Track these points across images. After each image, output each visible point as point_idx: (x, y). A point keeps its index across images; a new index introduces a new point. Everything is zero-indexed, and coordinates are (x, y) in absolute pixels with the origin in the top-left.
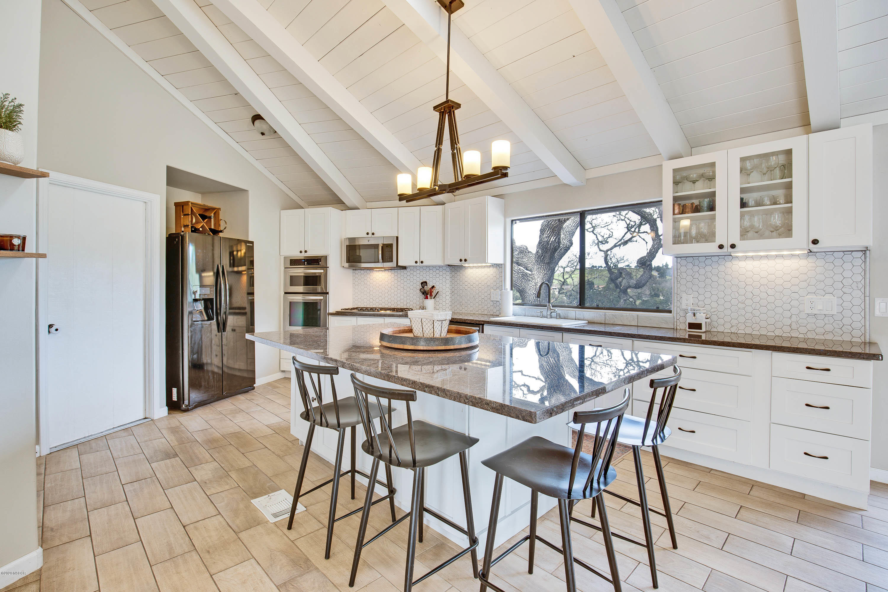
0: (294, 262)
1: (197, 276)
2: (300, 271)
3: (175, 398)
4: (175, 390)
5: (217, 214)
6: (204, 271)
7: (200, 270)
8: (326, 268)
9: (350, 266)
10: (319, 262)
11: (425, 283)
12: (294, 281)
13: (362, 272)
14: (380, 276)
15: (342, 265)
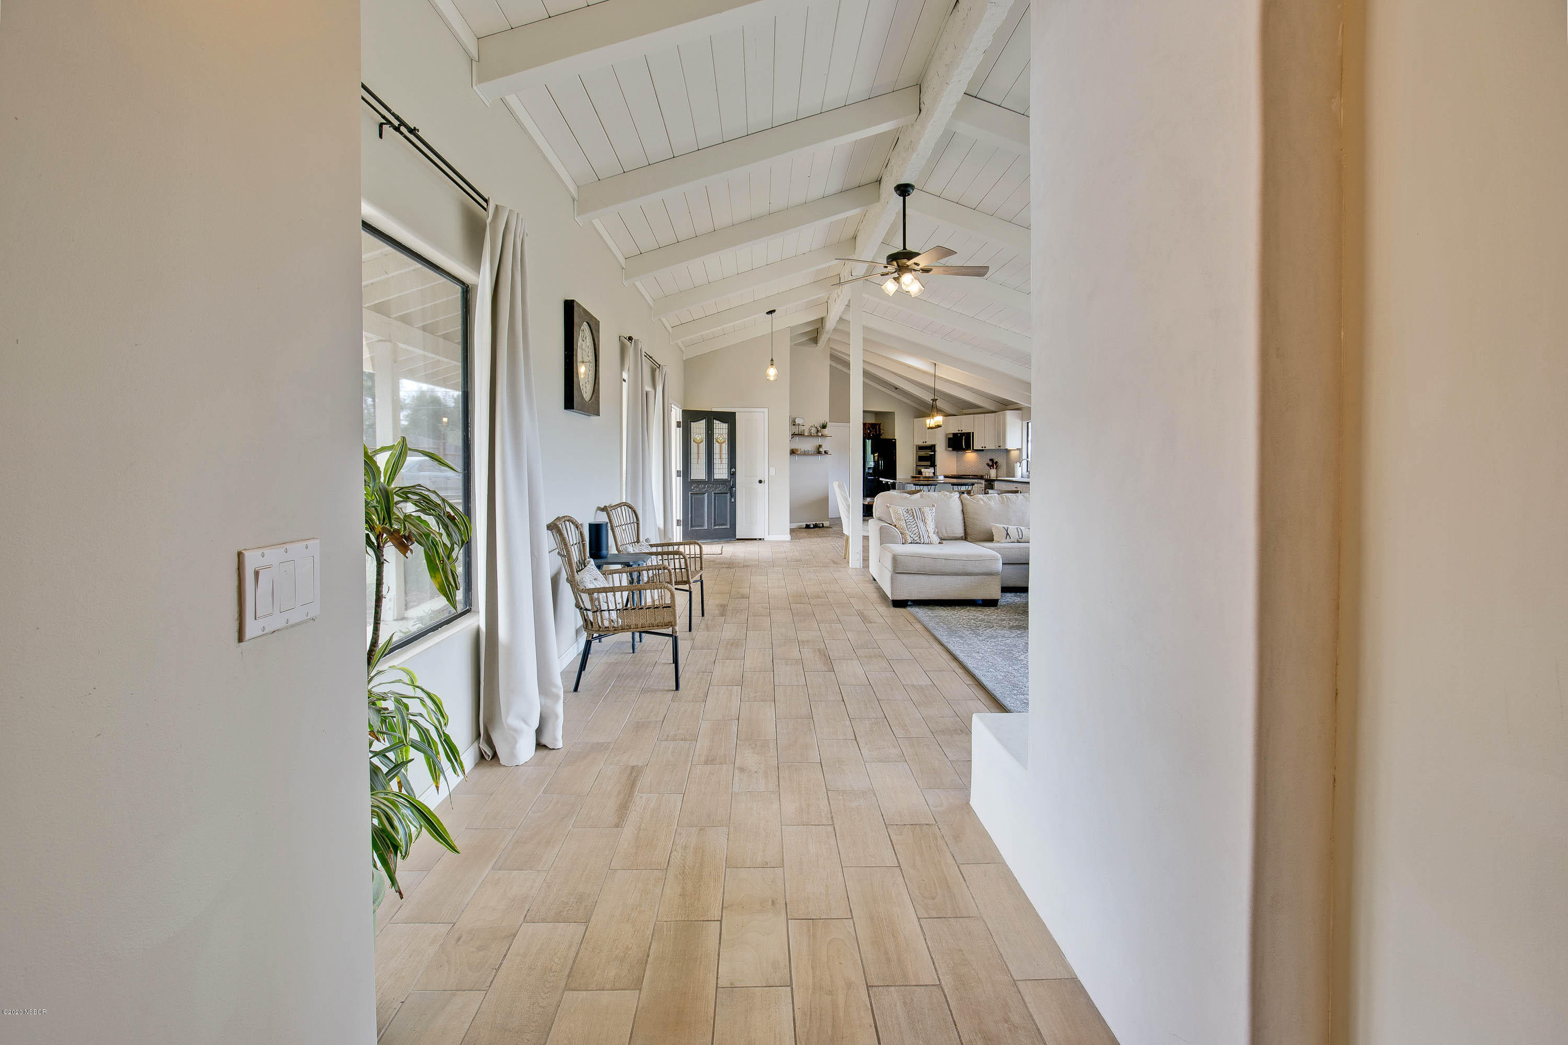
0: (921, 448)
1: (871, 456)
2: (923, 453)
5: (882, 427)
8: (934, 451)
9: (953, 450)
10: (932, 448)
11: (992, 460)
12: (921, 459)
13: (960, 452)
14: (970, 456)
15: (946, 450)
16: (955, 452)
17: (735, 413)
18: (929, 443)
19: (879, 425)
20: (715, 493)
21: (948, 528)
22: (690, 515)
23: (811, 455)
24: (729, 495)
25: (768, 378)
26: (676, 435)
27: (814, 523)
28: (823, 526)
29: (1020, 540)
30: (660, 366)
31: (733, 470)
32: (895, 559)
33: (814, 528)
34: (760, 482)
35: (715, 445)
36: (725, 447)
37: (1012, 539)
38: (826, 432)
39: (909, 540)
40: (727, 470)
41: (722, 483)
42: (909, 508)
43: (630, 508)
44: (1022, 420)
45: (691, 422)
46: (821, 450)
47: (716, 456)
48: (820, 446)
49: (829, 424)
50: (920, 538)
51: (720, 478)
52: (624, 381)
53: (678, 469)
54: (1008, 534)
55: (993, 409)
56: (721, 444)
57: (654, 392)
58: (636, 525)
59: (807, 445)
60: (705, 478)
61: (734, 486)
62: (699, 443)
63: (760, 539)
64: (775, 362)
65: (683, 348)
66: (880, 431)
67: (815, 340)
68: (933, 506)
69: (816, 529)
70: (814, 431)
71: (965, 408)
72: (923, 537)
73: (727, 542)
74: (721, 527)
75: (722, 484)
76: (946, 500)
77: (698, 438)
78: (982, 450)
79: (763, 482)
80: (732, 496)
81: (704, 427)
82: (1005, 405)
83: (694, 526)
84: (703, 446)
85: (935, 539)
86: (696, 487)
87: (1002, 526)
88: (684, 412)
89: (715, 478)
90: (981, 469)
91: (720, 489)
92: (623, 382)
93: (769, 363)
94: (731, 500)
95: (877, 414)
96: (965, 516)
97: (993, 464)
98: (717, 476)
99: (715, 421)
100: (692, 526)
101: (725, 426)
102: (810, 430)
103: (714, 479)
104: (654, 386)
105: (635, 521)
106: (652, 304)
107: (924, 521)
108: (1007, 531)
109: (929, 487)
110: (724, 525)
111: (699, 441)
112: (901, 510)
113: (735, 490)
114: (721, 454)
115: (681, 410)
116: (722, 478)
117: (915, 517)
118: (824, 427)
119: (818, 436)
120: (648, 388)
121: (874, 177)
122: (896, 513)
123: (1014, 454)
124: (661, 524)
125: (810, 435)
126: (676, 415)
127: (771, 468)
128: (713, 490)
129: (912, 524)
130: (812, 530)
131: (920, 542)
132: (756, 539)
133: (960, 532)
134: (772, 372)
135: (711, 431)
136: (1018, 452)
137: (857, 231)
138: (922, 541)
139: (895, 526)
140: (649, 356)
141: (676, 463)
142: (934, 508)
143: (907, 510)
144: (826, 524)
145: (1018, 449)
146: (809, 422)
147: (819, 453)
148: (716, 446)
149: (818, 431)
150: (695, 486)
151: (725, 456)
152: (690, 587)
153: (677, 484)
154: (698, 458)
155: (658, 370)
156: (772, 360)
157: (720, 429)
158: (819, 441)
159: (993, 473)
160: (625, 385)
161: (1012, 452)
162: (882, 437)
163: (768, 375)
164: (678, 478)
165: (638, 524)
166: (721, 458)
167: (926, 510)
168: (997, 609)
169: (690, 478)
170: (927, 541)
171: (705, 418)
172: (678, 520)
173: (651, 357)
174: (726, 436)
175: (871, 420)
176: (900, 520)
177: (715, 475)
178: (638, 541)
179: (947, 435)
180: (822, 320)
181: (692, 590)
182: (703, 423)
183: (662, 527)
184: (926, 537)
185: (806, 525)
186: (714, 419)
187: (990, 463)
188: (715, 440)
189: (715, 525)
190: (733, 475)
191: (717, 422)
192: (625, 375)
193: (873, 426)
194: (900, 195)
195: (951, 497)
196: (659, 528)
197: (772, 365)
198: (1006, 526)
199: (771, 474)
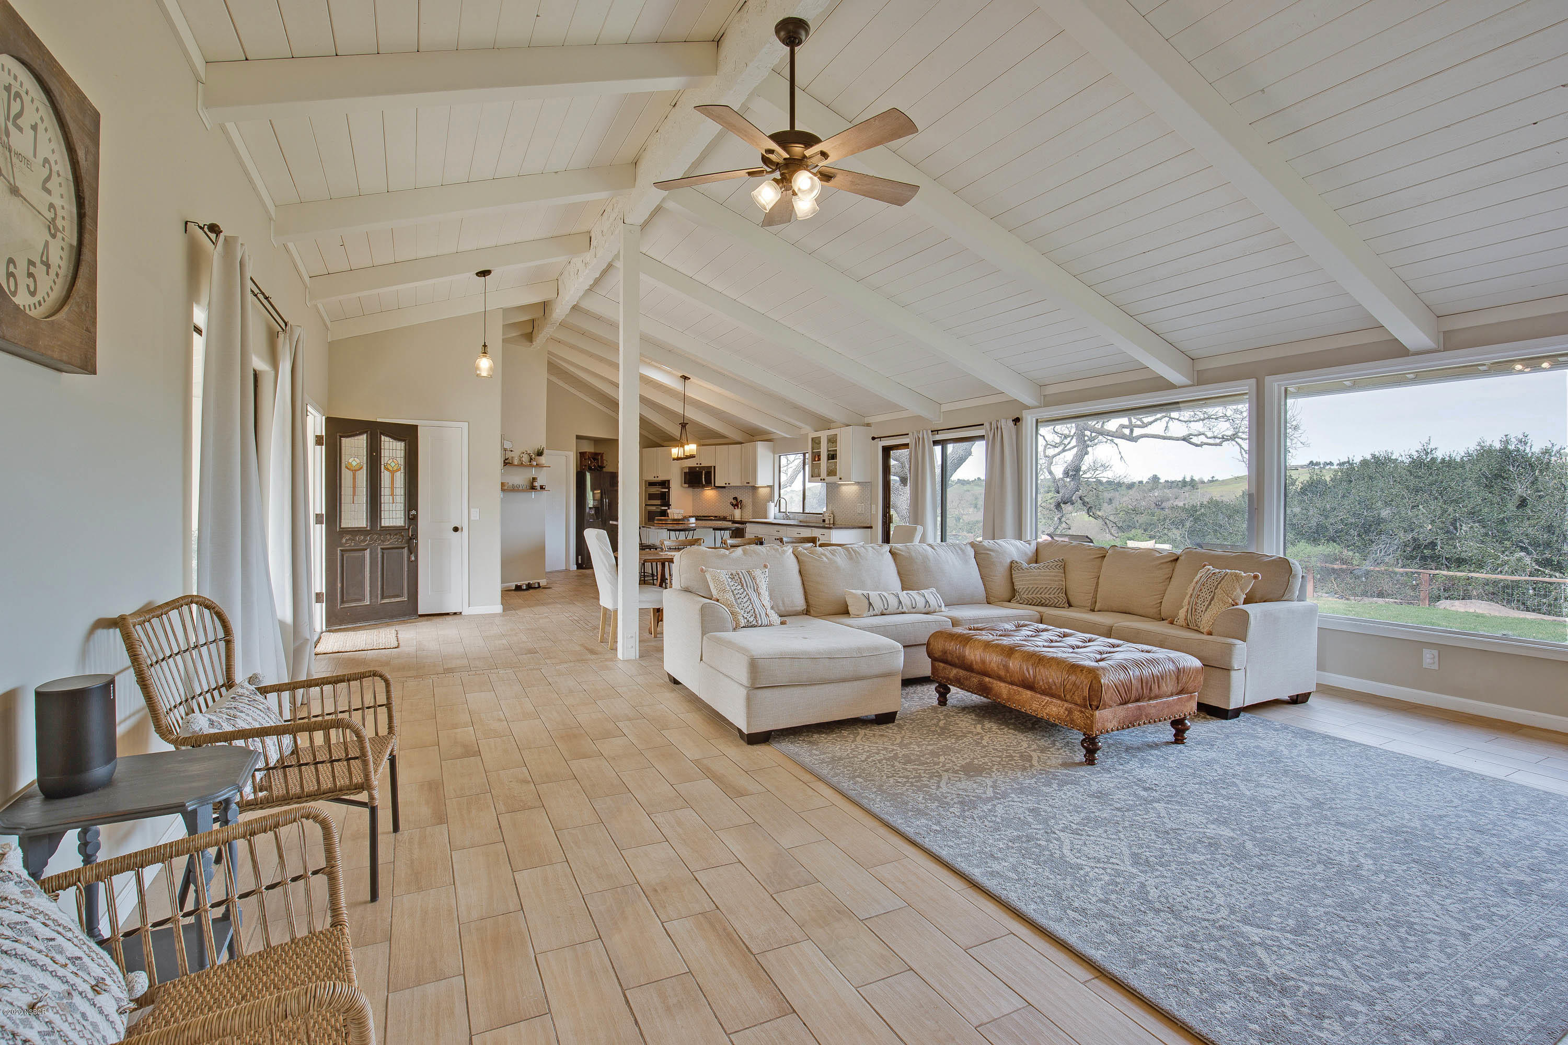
0: (651, 484)
1: (591, 493)
2: (655, 490)
3: (580, 562)
4: (580, 557)
5: (602, 457)
6: (595, 489)
7: (593, 489)
8: (669, 488)
9: (689, 487)
10: (665, 484)
11: (735, 498)
12: (651, 497)
13: (698, 490)
14: (709, 493)
15: (682, 486)
16: (691, 489)
17: (417, 426)
18: (662, 478)
19: (602, 455)
20: (382, 549)
21: (785, 599)
22: (339, 585)
23: (523, 491)
24: (406, 551)
25: (478, 372)
26: (316, 457)
27: (527, 582)
28: (539, 587)
29: (885, 611)
30: (286, 325)
31: (413, 512)
32: (754, 666)
33: (526, 590)
34: (456, 529)
35: (382, 474)
36: (400, 478)
37: (876, 612)
38: (543, 460)
39: (743, 622)
40: (403, 512)
41: (396, 532)
42: (734, 572)
43: (207, 607)
44: (774, 453)
45: (341, 437)
46: (536, 484)
47: (385, 491)
48: (534, 479)
49: (545, 451)
50: (756, 617)
51: (391, 525)
52: (198, 330)
53: (318, 512)
54: (870, 604)
55: (739, 440)
56: (393, 473)
57: (273, 372)
58: (222, 644)
59: (519, 478)
60: (365, 526)
61: (415, 536)
62: (355, 471)
63: (455, 614)
64: (489, 349)
65: (328, 323)
66: (602, 462)
67: (529, 337)
68: (765, 566)
69: (531, 591)
70: (525, 459)
71: (707, 437)
72: (760, 616)
73: (404, 622)
74: (393, 600)
75: (396, 535)
76: (778, 556)
77: (354, 463)
78: (724, 487)
79: (460, 530)
80: (410, 552)
81: (365, 445)
82: (753, 435)
83: (347, 602)
84: (362, 476)
85: (775, 618)
86: (349, 539)
87: (859, 592)
88: (329, 421)
89: (383, 525)
90: (725, 509)
91: (391, 542)
92: (195, 335)
93: (480, 349)
94: (409, 558)
95: (596, 441)
96: (805, 578)
97: (737, 503)
98: (385, 522)
99: (383, 437)
100: (342, 602)
101: (400, 446)
102: (520, 458)
103: (381, 527)
104: (274, 362)
105: (221, 634)
106: (272, 209)
107: (757, 591)
108: (869, 599)
109: (687, 532)
110: (397, 596)
111: (356, 468)
112: (723, 575)
113: (417, 544)
114: (392, 488)
115: (324, 418)
116: (394, 524)
117: (745, 585)
118: (540, 454)
119: (531, 466)
120: (259, 363)
121: (712, 31)
122: (716, 579)
123: (763, 492)
124: (285, 612)
125: (521, 465)
126: (315, 424)
127: (472, 510)
128: (379, 544)
129: (742, 596)
130: (526, 592)
131: (754, 623)
132: (448, 614)
133: (800, 604)
134: (484, 365)
135: (377, 454)
136: (768, 490)
137: (643, 149)
138: (760, 622)
139: (718, 601)
140: (263, 294)
141: (317, 502)
142: (767, 570)
143: (732, 574)
144: (543, 582)
145: (768, 486)
146: (522, 447)
147: (533, 488)
148: (385, 476)
149: (531, 459)
150: (347, 538)
151: (400, 491)
152: (372, 797)
153: (318, 535)
154: (354, 494)
155: (281, 336)
156: (485, 346)
157: (392, 450)
158: (533, 472)
159: (737, 515)
160: (198, 342)
161: (760, 489)
162: (604, 470)
163: (477, 368)
164: (318, 526)
165: (228, 643)
166: (392, 495)
167: (758, 573)
168: (900, 727)
169: (340, 525)
170: (765, 622)
171: (366, 432)
172: (317, 594)
173: (266, 298)
174: (401, 461)
175: (588, 448)
176: (724, 591)
177: (383, 520)
178: (229, 684)
179: (682, 469)
180: (545, 306)
181: (377, 803)
182: (361, 441)
183: (288, 618)
184: (763, 615)
185: (517, 586)
186: (381, 433)
187: (734, 502)
188: (382, 466)
189: (383, 597)
190: (412, 519)
191: (387, 439)
192: (200, 316)
193: (595, 456)
194: (783, 42)
195: (784, 552)
196: (282, 624)
197: (485, 353)
198: (865, 592)
199: (472, 518)
